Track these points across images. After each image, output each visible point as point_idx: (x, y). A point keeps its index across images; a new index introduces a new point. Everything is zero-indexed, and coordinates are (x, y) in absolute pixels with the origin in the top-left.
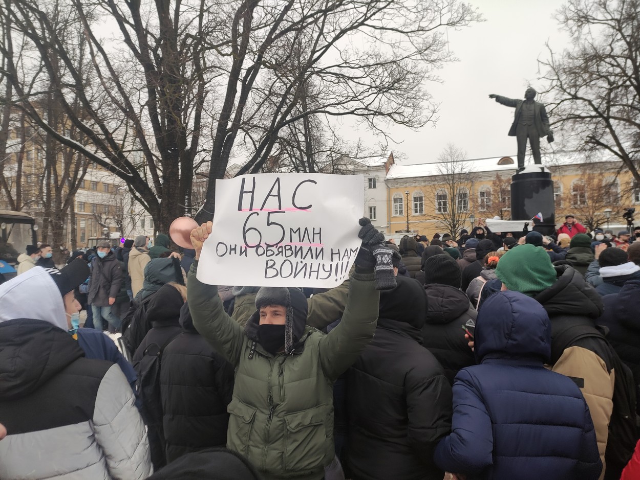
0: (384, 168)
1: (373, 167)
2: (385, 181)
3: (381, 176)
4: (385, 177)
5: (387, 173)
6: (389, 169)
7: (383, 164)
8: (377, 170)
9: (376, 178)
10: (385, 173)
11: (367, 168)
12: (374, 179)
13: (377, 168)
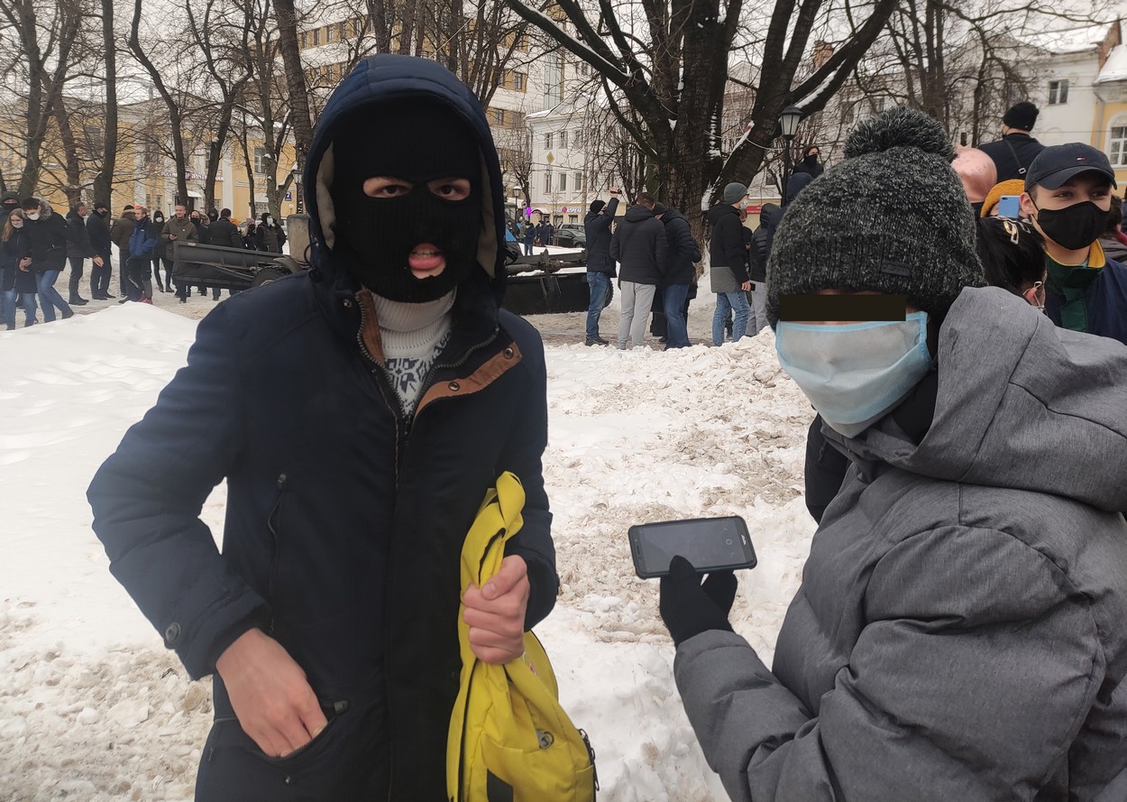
0: (1097, 56)
1: (1065, 54)
2: (1094, 86)
3: (1085, 74)
4: (1095, 78)
5: (1101, 67)
6: (1107, 58)
7: (1095, 46)
8: (1075, 62)
9: (1071, 81)
10: (1095, 66)
11: (1048, 56)
12: (1065, 82)
13: (1075, 57)
